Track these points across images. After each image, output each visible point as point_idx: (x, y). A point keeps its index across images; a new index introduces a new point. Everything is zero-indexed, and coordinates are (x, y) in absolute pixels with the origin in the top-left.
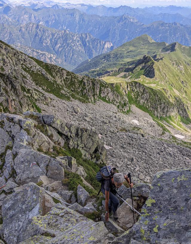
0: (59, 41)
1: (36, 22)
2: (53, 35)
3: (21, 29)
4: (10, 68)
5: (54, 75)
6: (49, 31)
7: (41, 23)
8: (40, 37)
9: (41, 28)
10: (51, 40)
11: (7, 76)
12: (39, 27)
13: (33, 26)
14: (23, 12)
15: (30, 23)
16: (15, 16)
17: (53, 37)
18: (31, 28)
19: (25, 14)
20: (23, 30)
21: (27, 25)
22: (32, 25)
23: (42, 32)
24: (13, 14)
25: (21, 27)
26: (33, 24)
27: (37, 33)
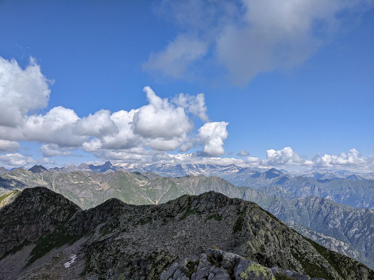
0: (356, 224)
1: (321, 195)
2: (346, 214)
3: (298, 204)
4: (274, 250)
5: (343, 272)
6: (340, 209)
7: (328, 197)
8: (325, 215)
9: (328, 203)
10: (342, 221)
11: (267, 259)
12: (325, 203)
13: (315, 201)
14: (304, 184)
15: (312, 197)
16: (292, 187)
17: (345, 217)
18: (312, 203)
19: (305, 185)
20: (301, 204)
21: (306, 199)
22: (314, 199)
23: (329, 209)
24: (290, 185)
25: (298, 201)
26: (317, 198)
27: (321, 209)
